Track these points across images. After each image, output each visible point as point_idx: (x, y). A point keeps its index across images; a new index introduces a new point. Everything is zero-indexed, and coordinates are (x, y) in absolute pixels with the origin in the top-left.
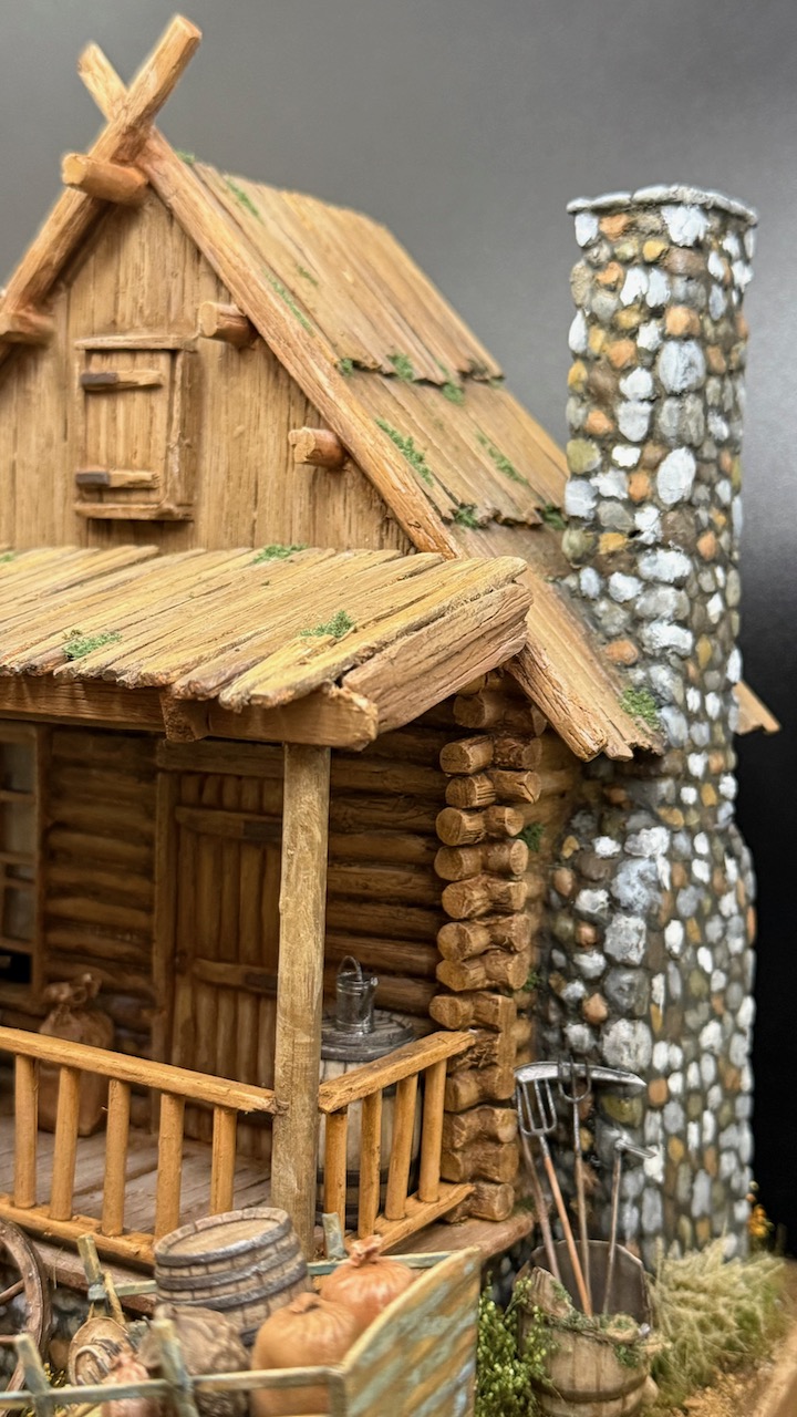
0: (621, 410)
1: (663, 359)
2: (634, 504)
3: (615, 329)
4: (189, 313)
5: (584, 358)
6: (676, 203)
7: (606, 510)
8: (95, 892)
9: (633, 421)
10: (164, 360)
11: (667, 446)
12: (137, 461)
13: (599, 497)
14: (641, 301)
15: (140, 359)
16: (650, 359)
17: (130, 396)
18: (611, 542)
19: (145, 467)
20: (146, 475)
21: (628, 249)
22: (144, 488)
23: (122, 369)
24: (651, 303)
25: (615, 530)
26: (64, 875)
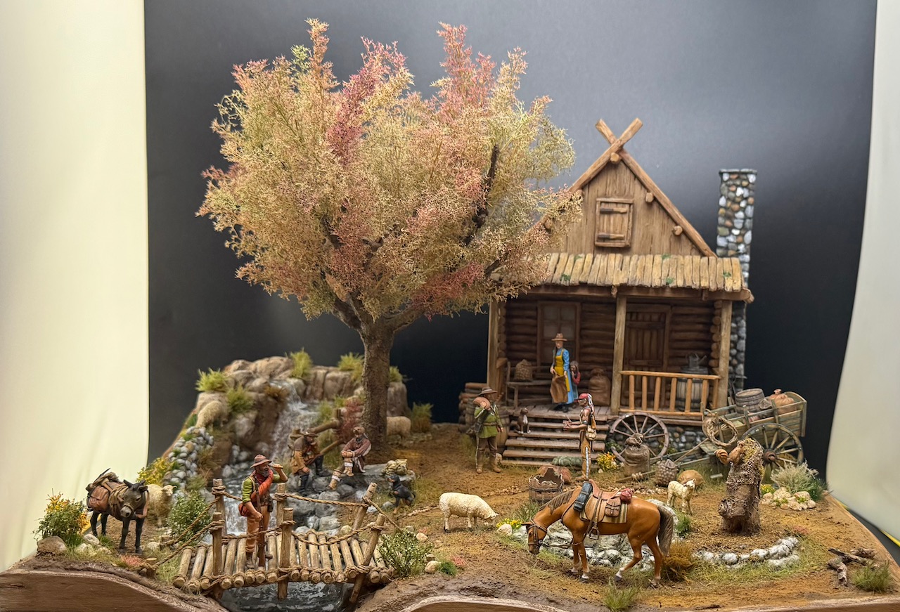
0: (735, 221)
1: (747, 209)
2: (738, 244)
3: (734, 201)
4: (632, 193)
5: (725, 208)
6: (751, 173)
7: (730, 245)
8: (596, 346)
9: (739, 224)
10: (627, 206)
11: (747, 230)
12: (618, 231)
13: (728, 242)
14: (742, 195)
15: (619, 205)
16: (744, 209)
17: (615, 215)
18: (731, 252)
19: (620, 233)
20: (622, 236)
21: (738, 183)
22: (621, 239)
23: (615, 208)
24: (745, 196)
25: (732, 249)
26: (586, 342)
